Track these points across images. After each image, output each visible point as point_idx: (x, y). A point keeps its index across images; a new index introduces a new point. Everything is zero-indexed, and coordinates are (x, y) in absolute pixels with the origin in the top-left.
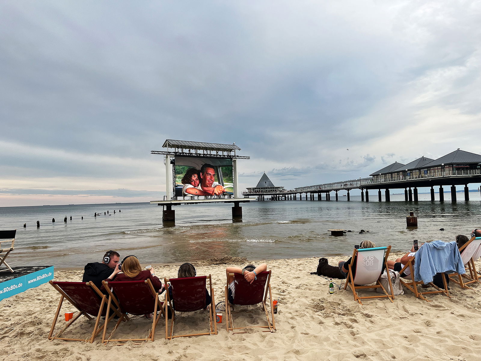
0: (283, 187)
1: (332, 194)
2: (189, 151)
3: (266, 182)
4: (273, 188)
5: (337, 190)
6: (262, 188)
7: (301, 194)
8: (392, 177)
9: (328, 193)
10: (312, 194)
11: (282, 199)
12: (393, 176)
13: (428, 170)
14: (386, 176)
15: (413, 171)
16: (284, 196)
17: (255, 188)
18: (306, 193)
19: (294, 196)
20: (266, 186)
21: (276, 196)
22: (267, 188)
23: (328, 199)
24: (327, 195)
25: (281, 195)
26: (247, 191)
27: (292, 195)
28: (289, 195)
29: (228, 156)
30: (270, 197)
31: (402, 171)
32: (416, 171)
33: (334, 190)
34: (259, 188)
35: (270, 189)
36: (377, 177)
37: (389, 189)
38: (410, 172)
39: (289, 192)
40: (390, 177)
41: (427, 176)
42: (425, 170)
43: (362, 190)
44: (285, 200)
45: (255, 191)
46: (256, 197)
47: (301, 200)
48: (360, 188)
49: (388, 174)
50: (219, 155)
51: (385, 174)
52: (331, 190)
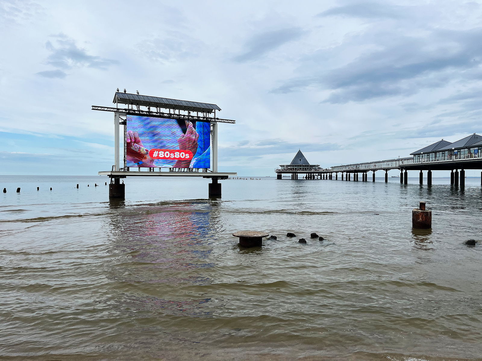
0: (319, 166)
1: (370, 174)
2: (149, 109)
3: (300, 160)
4: (308, 166)
5: (374, 170)
6: (296, 166)
7: (337, 173)
8: (436, 157)
9: (365, 173)
10: (348, 174)
11: (317, 178)
12: (438, 155)
13: (479, 149)
14: (428, 155)
15: (462, 150)
16: (320, 175)
17: (289, 166)
18: (343, 173)
19: (330, 175)
20: (301, 164)
21: (311, 174)
22: (301, 166)
23: (365, 179)
24: (363, 175)
25: (317, 174)
26: (280, 168)
27: (328, 174)
28: (325, 174)
29: (204, 118)
30: (305, 175)
31: (448, 150)
32: (466, 150)
33: (372, 170)
34: (293, 166)
35: (304, 167)
36: (418, 157)
37: (431, 171)
38: (458, 152)
39: (325, 171)
40: (434, 156)
41: (477, 156)
42: (475, 149)
43: (402, 170)
44: (321, 179)
45: (289, 169)
46: (290, 175)
47: (337, 179)
48: (399, 169)
49: (432, 153)
50: (191, 116)
51: (427, 153)
52: (368, 170)
